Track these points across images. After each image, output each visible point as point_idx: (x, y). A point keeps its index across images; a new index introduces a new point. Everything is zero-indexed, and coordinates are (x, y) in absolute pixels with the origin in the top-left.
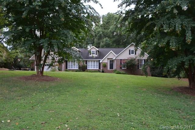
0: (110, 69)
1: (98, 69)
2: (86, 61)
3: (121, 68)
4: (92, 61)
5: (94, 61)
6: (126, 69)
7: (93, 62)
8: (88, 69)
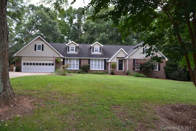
0: (119, 70)
1: (103, 69)
2: (89, 60)
3: (134, 69)
4: (95, 60)
5: (99, 60)
6: (139, 70)
7: (97, 61)
8: (91, 69)
